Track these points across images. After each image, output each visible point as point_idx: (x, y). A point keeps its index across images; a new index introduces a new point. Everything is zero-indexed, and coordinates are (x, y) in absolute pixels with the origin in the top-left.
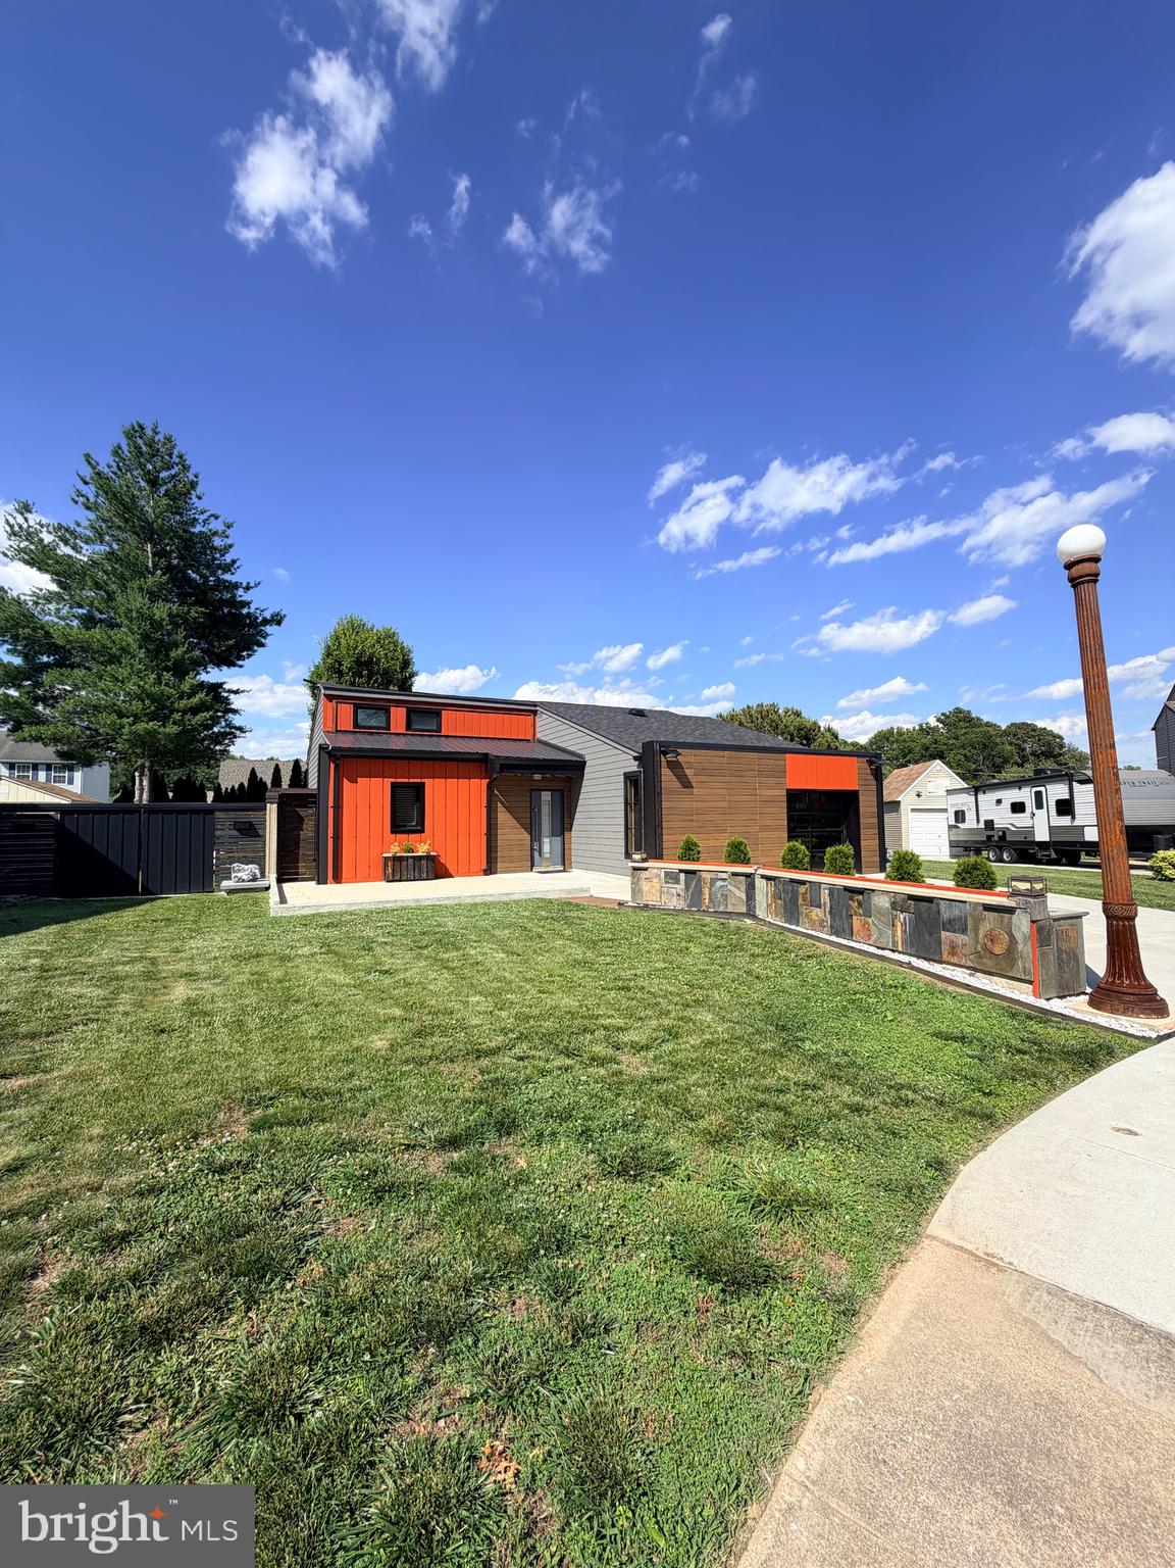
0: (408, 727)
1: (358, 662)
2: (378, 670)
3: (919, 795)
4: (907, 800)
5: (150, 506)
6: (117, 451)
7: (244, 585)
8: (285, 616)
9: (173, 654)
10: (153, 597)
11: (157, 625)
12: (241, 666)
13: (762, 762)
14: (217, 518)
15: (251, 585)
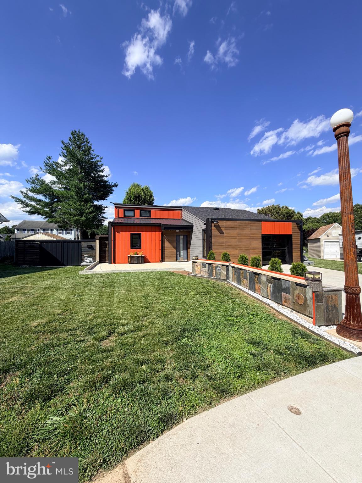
0: (141, 215)
1: (135, 197)
2: (142, 199)
3: (328, 236)
4: (323, 238)
5: (79, 154)
6: (70, 139)
7: (106, 176)
8: (118, 184)
9: (84, 197)
10: (80, 180)
11: (80, 189)
12: (106, 200)
13: (252, 225)
14: (98, 156)
15: (108, 175)
